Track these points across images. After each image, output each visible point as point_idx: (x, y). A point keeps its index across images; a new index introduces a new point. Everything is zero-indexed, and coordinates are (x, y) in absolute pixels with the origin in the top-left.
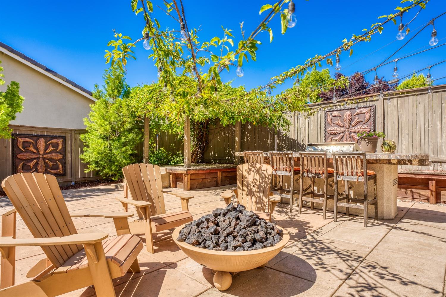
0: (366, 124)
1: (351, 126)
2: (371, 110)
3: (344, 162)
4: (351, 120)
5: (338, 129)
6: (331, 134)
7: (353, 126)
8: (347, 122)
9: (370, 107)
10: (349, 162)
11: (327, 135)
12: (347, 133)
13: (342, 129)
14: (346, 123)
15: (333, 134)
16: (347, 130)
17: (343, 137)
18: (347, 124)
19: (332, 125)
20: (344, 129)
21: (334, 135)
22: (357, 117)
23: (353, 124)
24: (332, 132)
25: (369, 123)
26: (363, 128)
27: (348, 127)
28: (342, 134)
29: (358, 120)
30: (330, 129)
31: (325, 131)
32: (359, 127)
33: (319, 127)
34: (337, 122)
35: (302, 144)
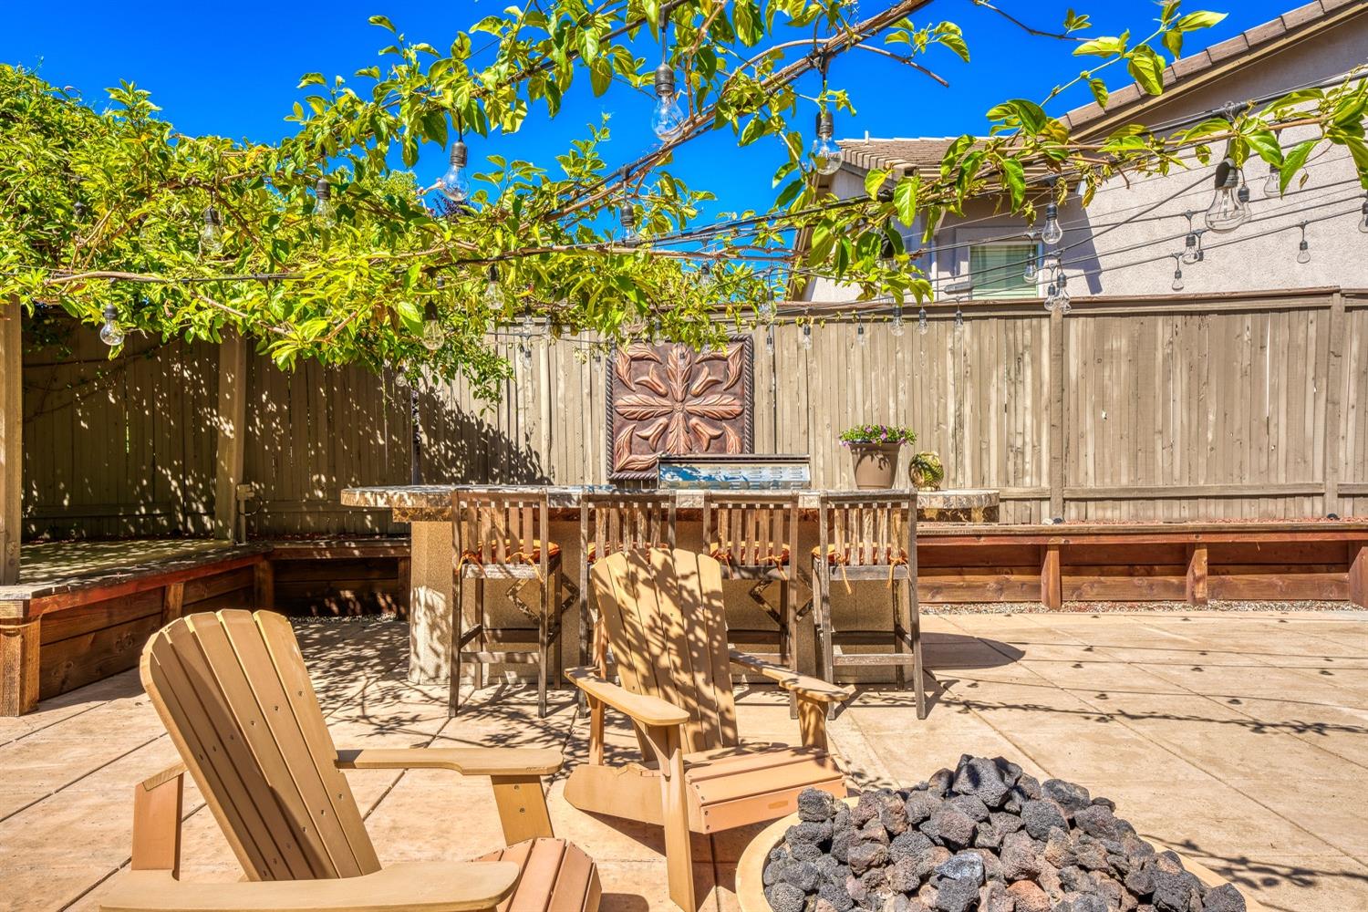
0: (731, 390)
1: (689, 396)
2: (742, 348)
3: (854, 523)
4: (690, 377)
5: (652, 401)
6: (629, 418)
7: (697, 396)
8: (679, 380)
9: (742, 340)
10: (867, 521)
11: (618, 420)
12: (679, 416)
13: (664, 401)
14: (674, 384)
15: (635, 419)
16: (678, 406)
17: (667, 427)
18: (678, 386)
19: (633, 387)
20: (668, 403)
21: (640, 420)
22: (706, 369)
23: (696, 387)
24: (633, 409)
25: (737, 389)
26: (725, 402)
27: (680, 398)
28: (663, 420)
29: (709, 378)
30: (626, 400)
31: (611, 407)
32: (713, 399)
33: (586, 390)
34: (646, 378)
35: (523, 449)
